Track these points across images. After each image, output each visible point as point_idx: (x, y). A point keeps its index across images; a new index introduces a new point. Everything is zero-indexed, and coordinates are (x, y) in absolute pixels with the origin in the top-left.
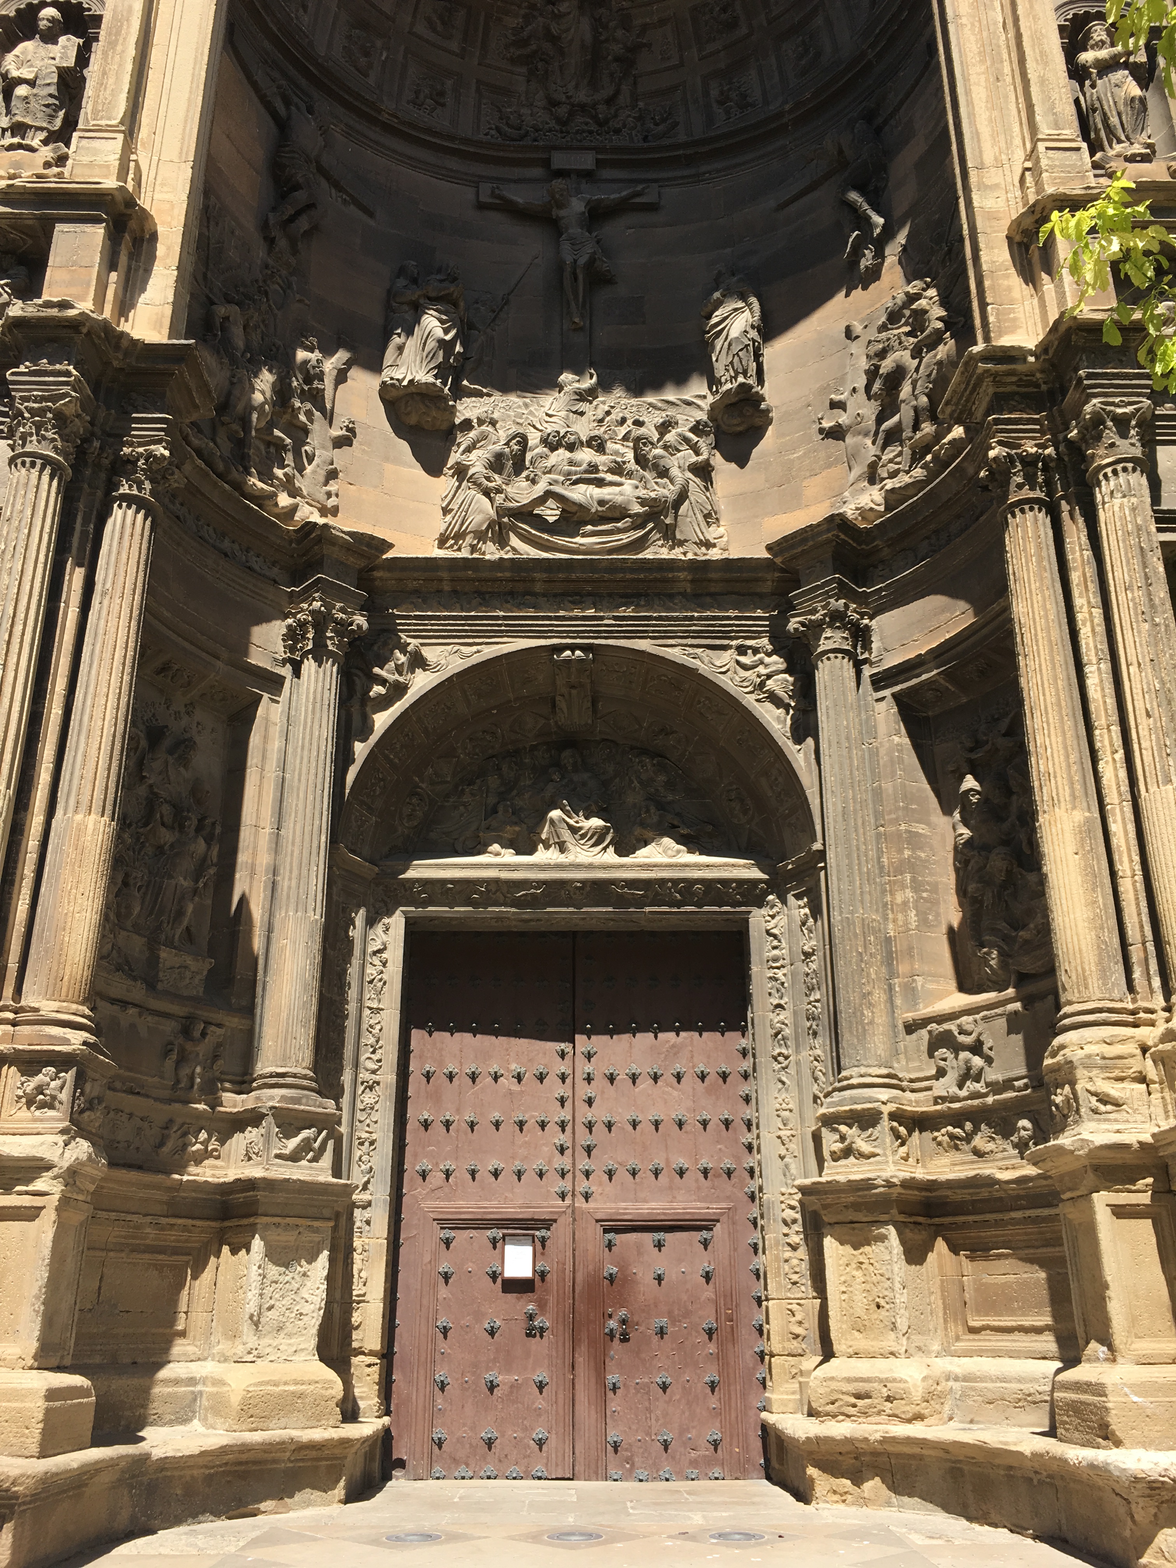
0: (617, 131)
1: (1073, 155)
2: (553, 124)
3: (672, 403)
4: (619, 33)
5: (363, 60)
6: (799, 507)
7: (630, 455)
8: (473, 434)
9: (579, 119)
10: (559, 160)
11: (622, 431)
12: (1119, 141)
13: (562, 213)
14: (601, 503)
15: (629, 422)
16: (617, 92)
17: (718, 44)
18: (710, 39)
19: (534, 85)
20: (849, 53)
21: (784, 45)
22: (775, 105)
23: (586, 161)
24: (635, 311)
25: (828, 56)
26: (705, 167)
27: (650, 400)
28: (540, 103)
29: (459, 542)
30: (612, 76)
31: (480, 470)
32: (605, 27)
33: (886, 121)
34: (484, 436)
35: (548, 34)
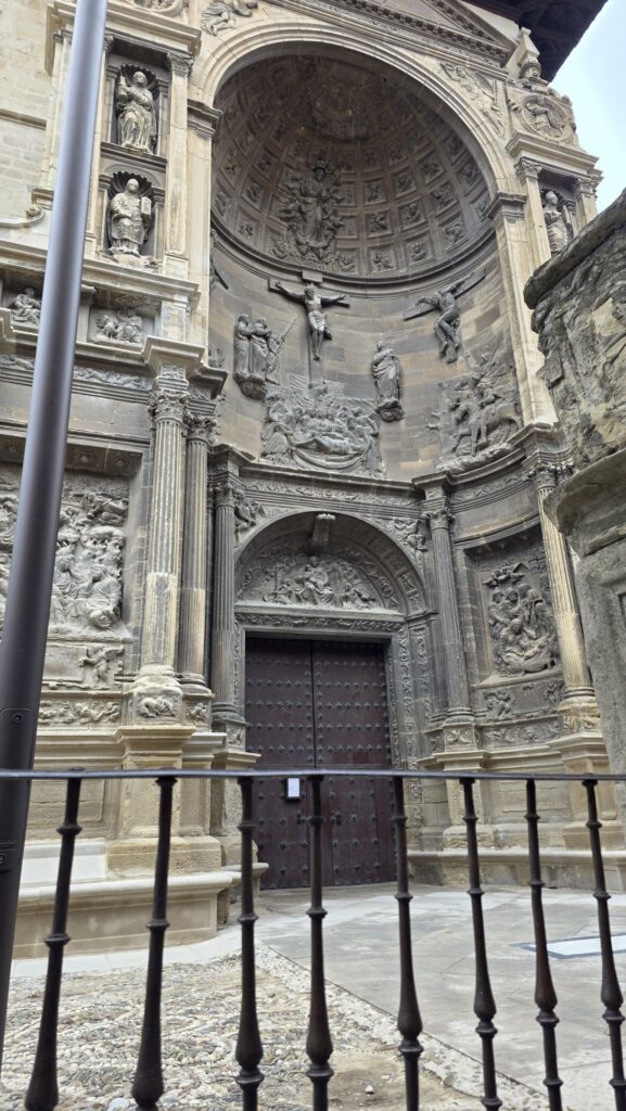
0: (327, 263)
2: (298, 254)
3: (358, 401)
4: (332, 217)
6: (418, 459)
7: (345, 425)
8: (276, 404)
9: (310, 254)
10: (306, 275)
11: (338, 411)
13: (310, 302)
14: (336, 446)
15: (341, 408)
16: (328, 245)
17: (377, 235)
18: (372, 231)
19: (290, 233)
20: (441, 259)
21: (409, 244)
22: (403, 272)
23: (318, 278)
24: (340, 355)
25: (429, 257)
26: (369, 292)
27: (349, 399)
28: (293, 242)
29: (273, 456)
30: (326, 236)
31: (282, 423)
32: (326, 213)
33: (459, 296)
34: (280, 406)
35: (300, 210)
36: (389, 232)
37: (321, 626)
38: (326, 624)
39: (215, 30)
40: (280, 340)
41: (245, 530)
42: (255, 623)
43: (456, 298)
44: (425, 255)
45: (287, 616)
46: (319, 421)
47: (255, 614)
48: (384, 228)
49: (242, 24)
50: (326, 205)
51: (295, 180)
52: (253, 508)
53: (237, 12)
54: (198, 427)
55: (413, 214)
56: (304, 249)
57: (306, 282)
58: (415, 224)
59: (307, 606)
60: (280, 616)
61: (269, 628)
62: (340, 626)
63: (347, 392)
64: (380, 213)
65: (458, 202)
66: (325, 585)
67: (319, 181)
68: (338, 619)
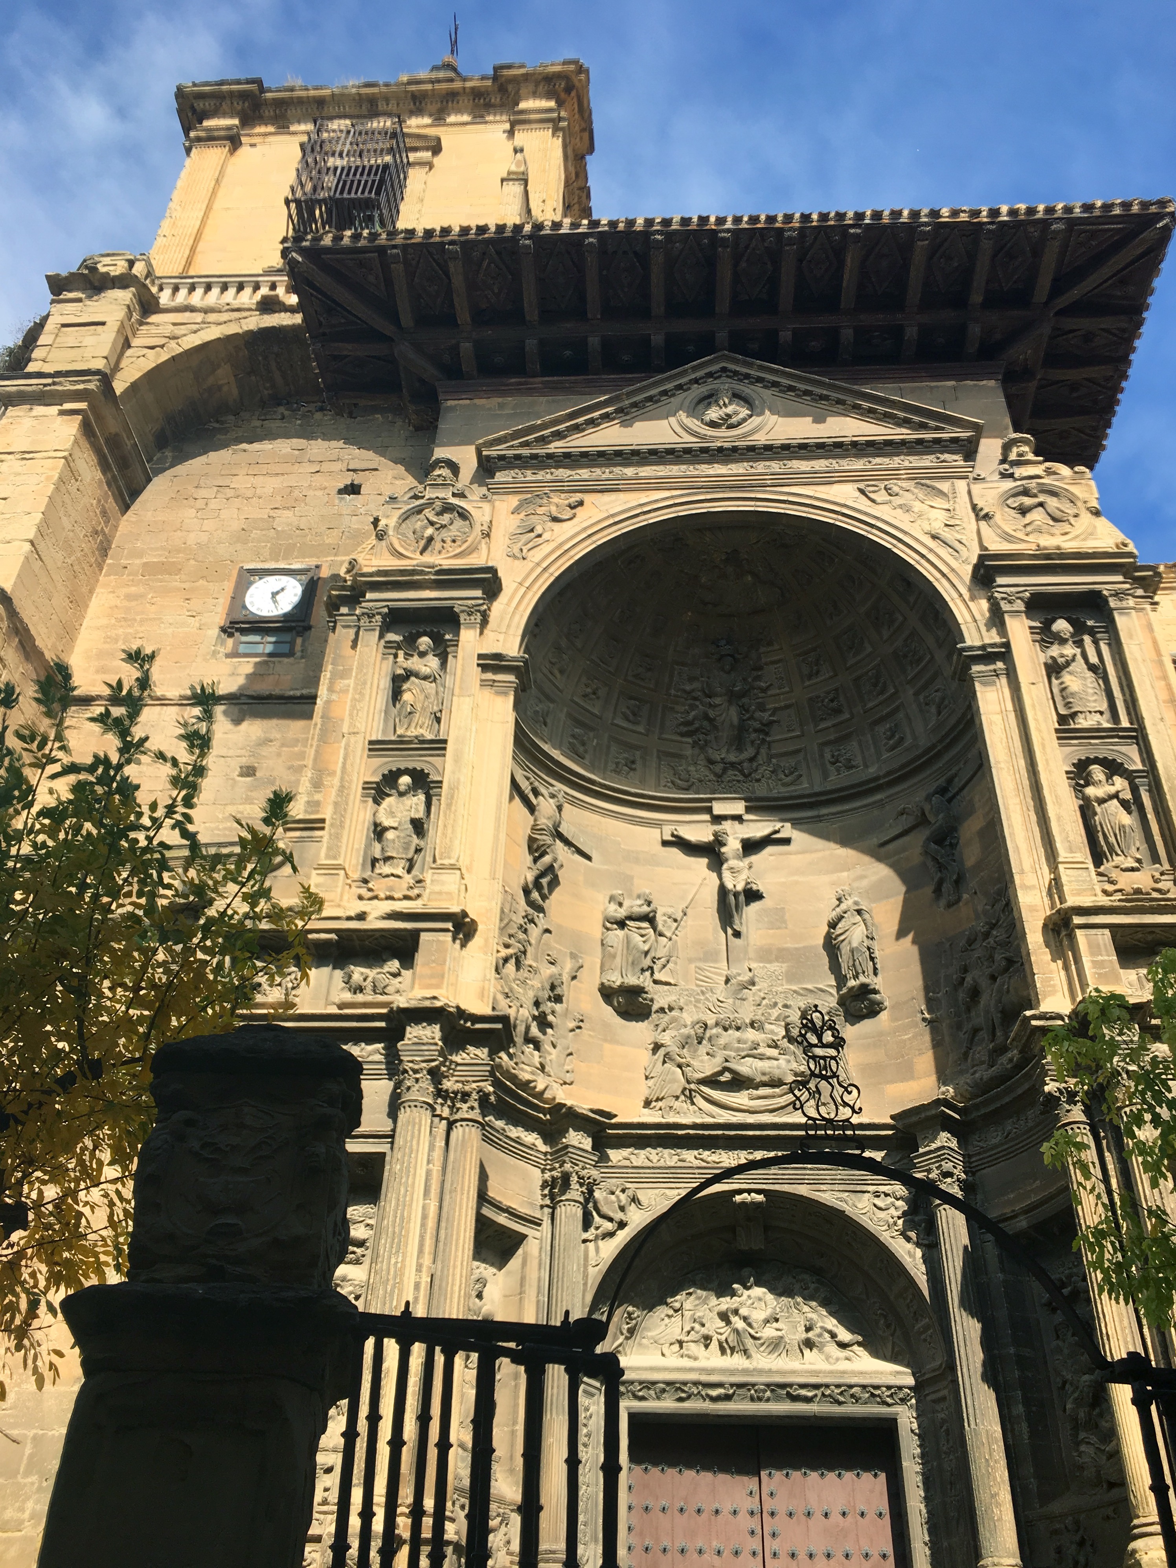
0: (758, 780)
1: (1084, 873)
2: (712, 777)
3: (811, 991)
4: (758, 714)
5: (581, 749)
6: (912, 1078)
7: (783, 1035)
8: (665, 1019)
9: (730, 772)
10: (719, 809)
11: (775, 1013)
12: (1117, 855)
13: (723, 850)
14: (764, 1074)
15: (780, 1005)
16: (757, 753)
17: (829, 723)
18: (822, 719)
19: (697, 751)
20: (924, 742)
21: (877, 728)
22: (872, 770)
23: (738, 808)
24: (778, 919)
25: (908, 741)
26: (824, 811)
27: (794, 988)
28: (702, 762)
29: (660, 1104)
30: (752, 742)
31: (674, 1049)
32: (747, 711)
33: (954, 797)
34: (674, 1020)
35: (706, 717)
36: (847, 716)
37: (760, 1399)
38: (768, 1394)
39: (525, 551)
40: (679, 916)
41: (611, 1234)
42: (642, 1398)
43: (950, 801)
44: (902, 740)
45: (696, 1383)
46: (738, 1034)
47: (641, 1383)
48: (838, 711)
49: (564, 531)
50: (745, 700)
51: (691, 679)
52: (623, 1197)
53: (555, 520)
54: (465, 1102)
55: (875, 685)
56: (718, 768)
57: (718, 819)
58: (881, 698)
59: (737, 1361)
60: (685, 1383)
61: (667, 1405)
62: (795, 1399)
63: (791, 977)
64: (828, 693)
65: (932, 657)
66: (766, 1321)
67: (729, 673)
68: (790, 1385)
